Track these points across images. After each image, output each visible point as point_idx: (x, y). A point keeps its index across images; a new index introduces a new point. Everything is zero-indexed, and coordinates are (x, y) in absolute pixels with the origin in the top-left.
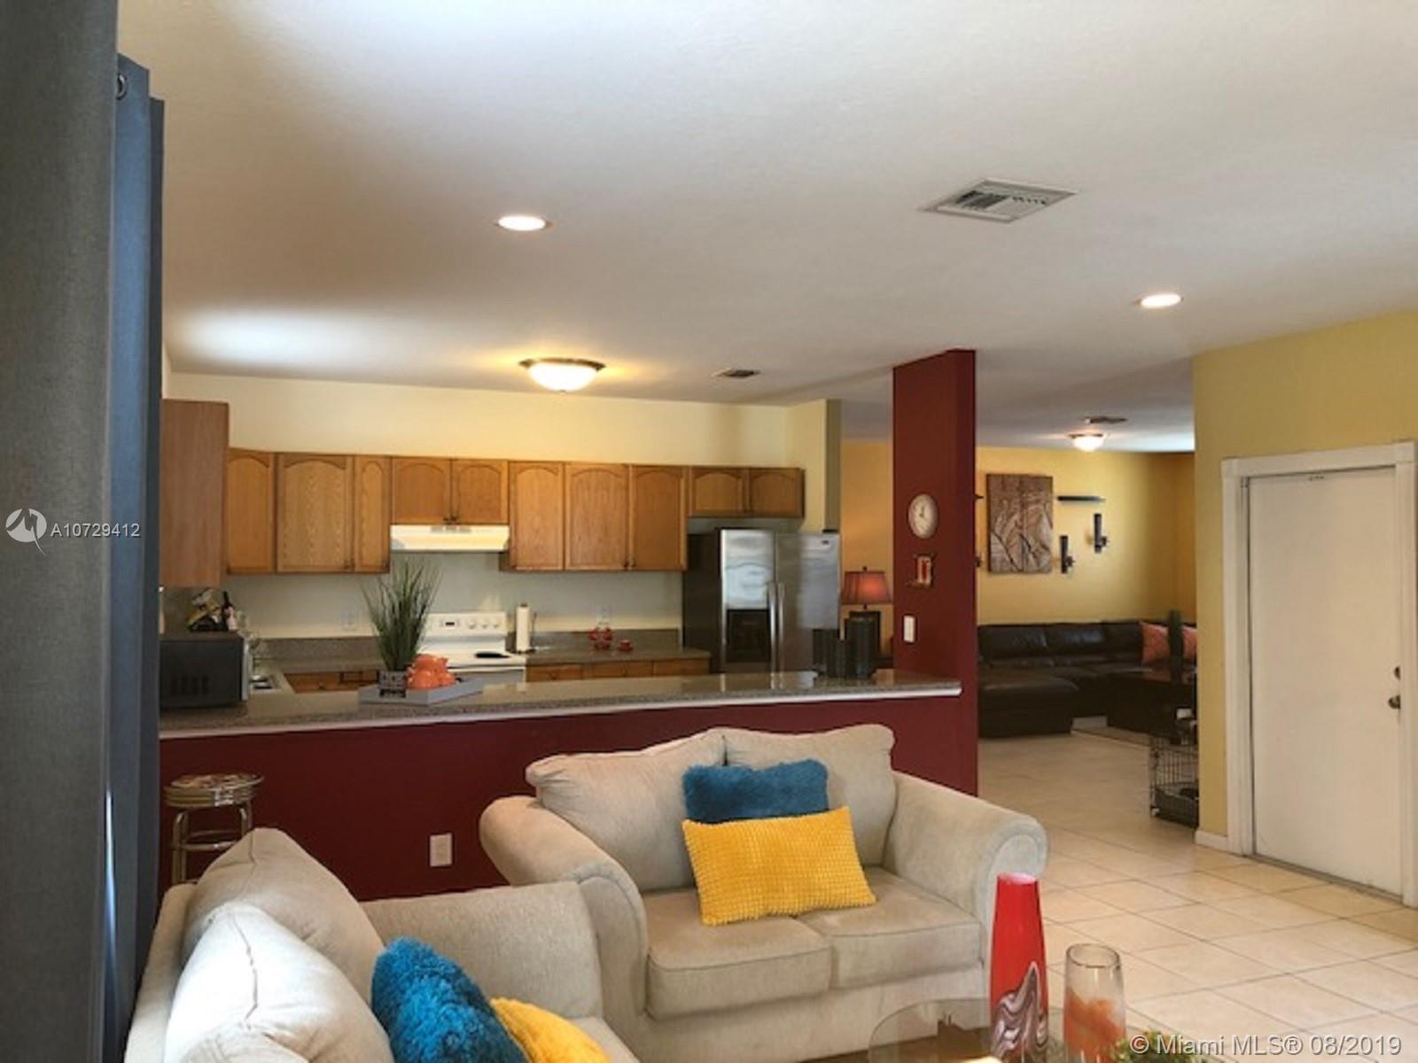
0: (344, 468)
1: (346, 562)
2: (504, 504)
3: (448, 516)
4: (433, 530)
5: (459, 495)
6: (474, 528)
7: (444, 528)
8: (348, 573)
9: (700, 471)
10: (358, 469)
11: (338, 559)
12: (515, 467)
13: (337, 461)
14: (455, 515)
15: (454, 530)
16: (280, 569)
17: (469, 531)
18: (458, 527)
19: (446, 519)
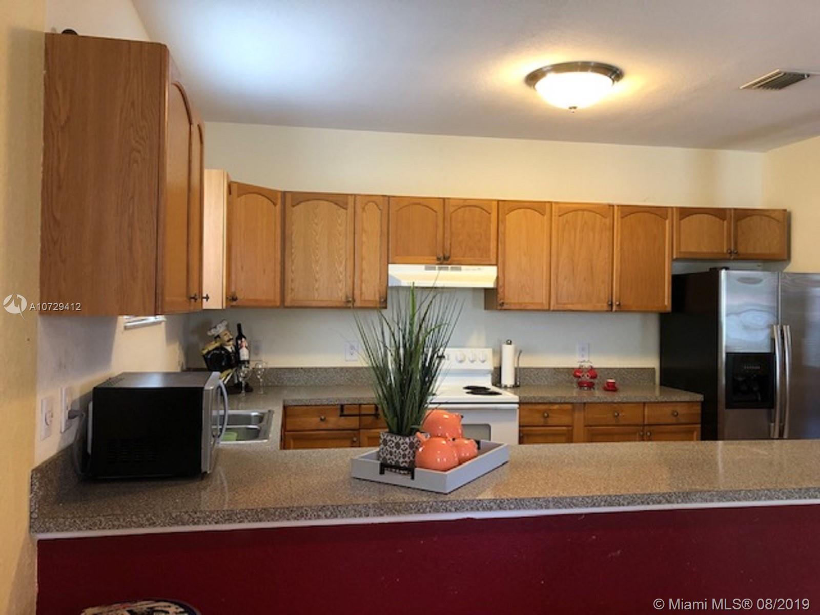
0: (346, 209)
1: (347, 297)
2: (493, 243)
3: (441, 255)
4: (426, 269)
5: (451, 235)
6: (463, 267)
7: (437, 267)
8: (349, 308)
9: (685, 212)
10: (359, 210)
11: (340, 294)
12: (504, 207)
13: (339, 200)
14: (447, 255)
15: (447, 269)
16: (287, 303)
17: (460, 269)
18: (450, 266)
19: (438, 259)
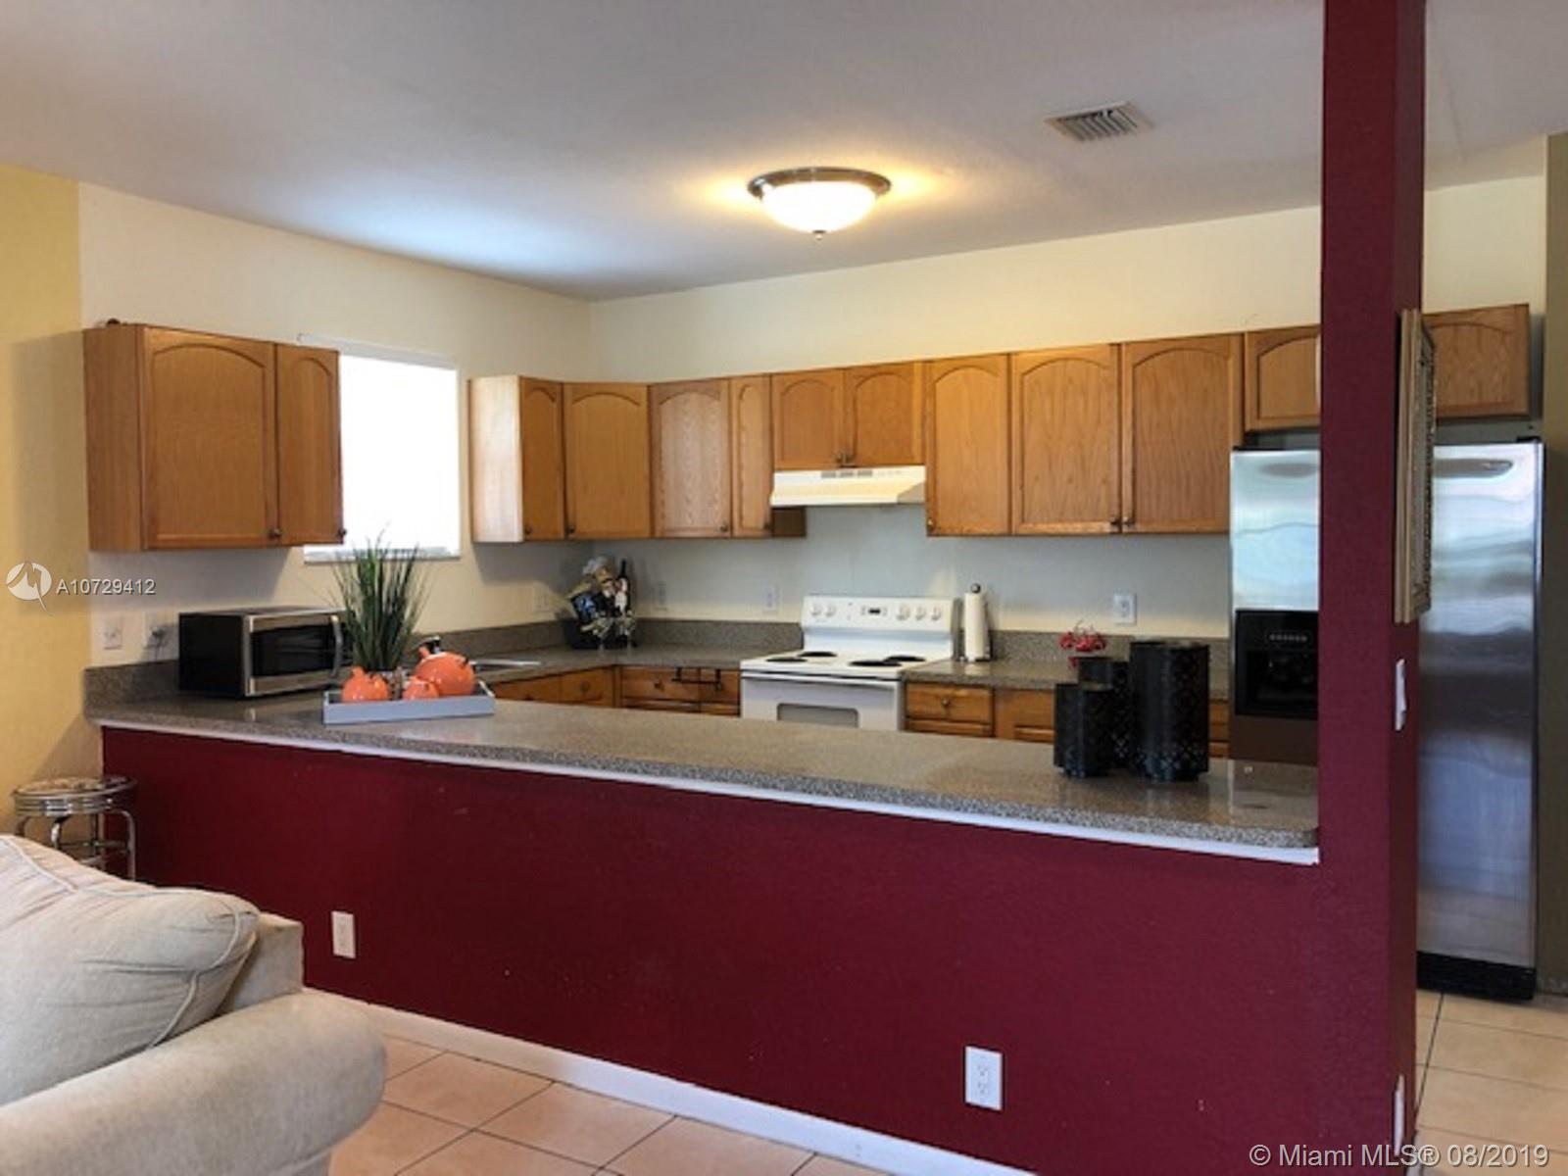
0: (720, 397)
1: (724, 523)
2: (916, 430)
3: (842, 455)
4: (824, 476)
5: (856, 422)
6: (876, 471)
7: (838, 472)
8: (726, 538)
10: (734, 396)
11: (715, 518)
12: (933, 370)
13: (712, 388)
14: (851, 453)
16: (658, 534)
17: (870, 474)
18: (855, 471)
19: (839, 460)
